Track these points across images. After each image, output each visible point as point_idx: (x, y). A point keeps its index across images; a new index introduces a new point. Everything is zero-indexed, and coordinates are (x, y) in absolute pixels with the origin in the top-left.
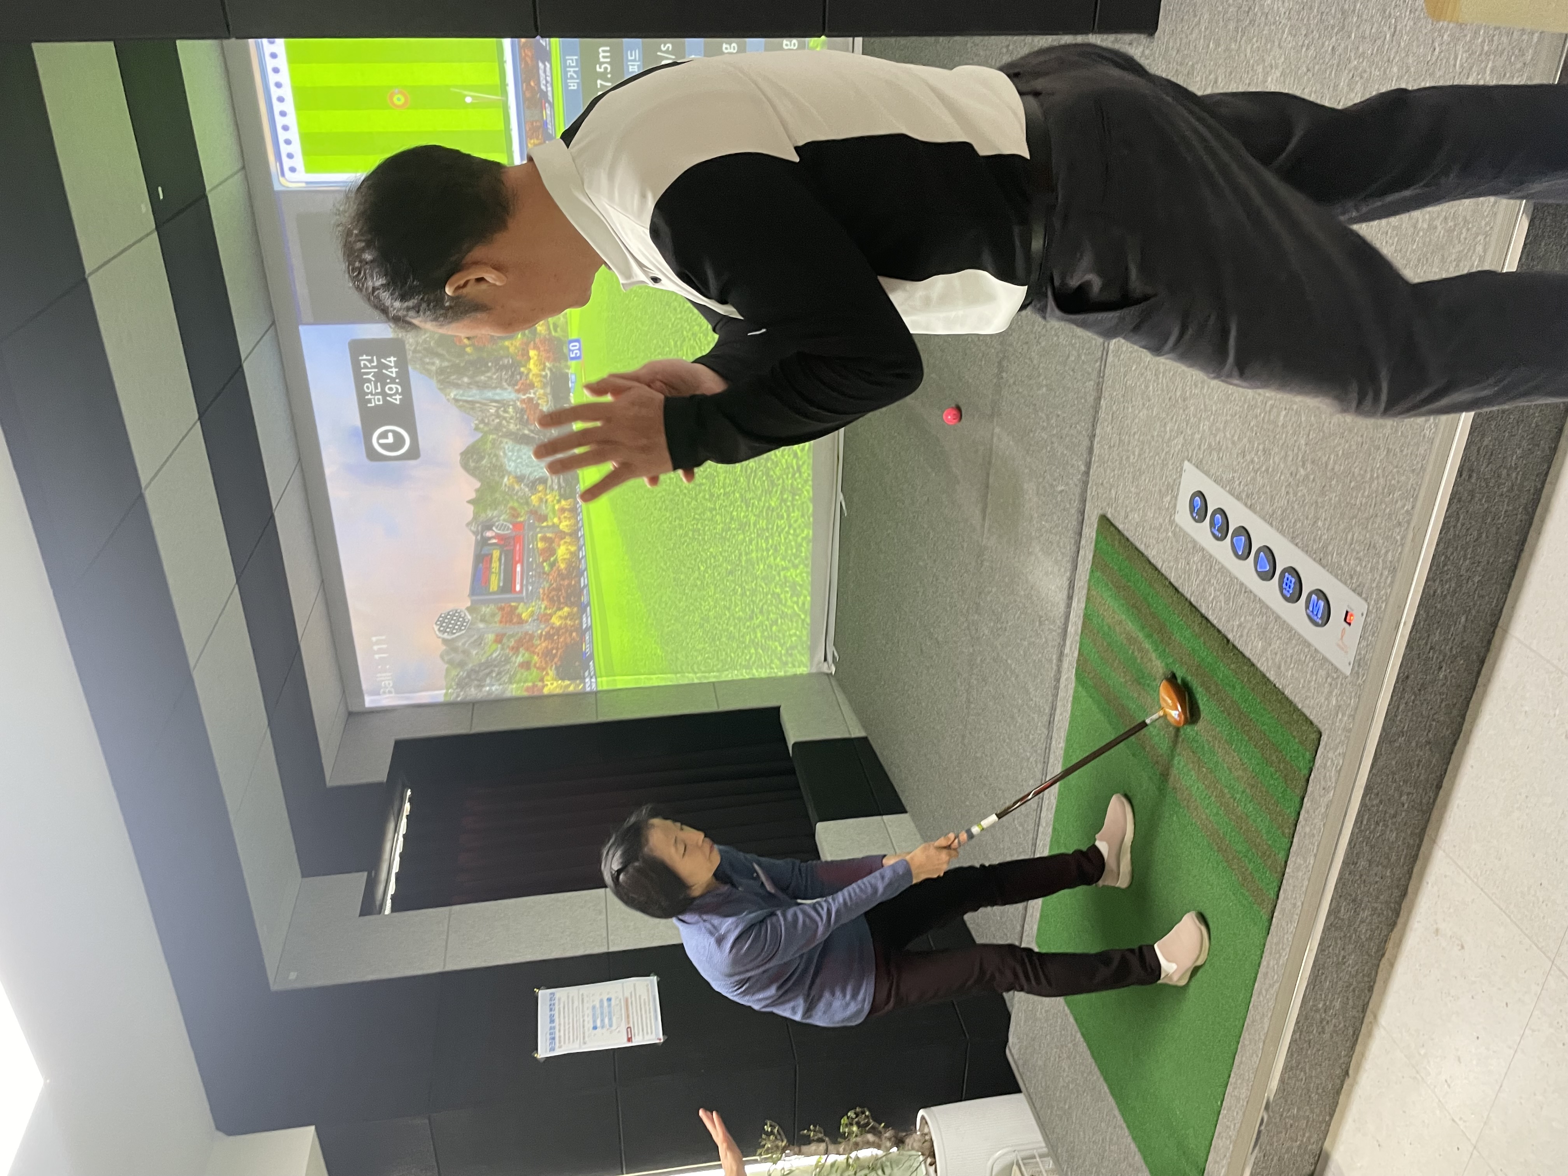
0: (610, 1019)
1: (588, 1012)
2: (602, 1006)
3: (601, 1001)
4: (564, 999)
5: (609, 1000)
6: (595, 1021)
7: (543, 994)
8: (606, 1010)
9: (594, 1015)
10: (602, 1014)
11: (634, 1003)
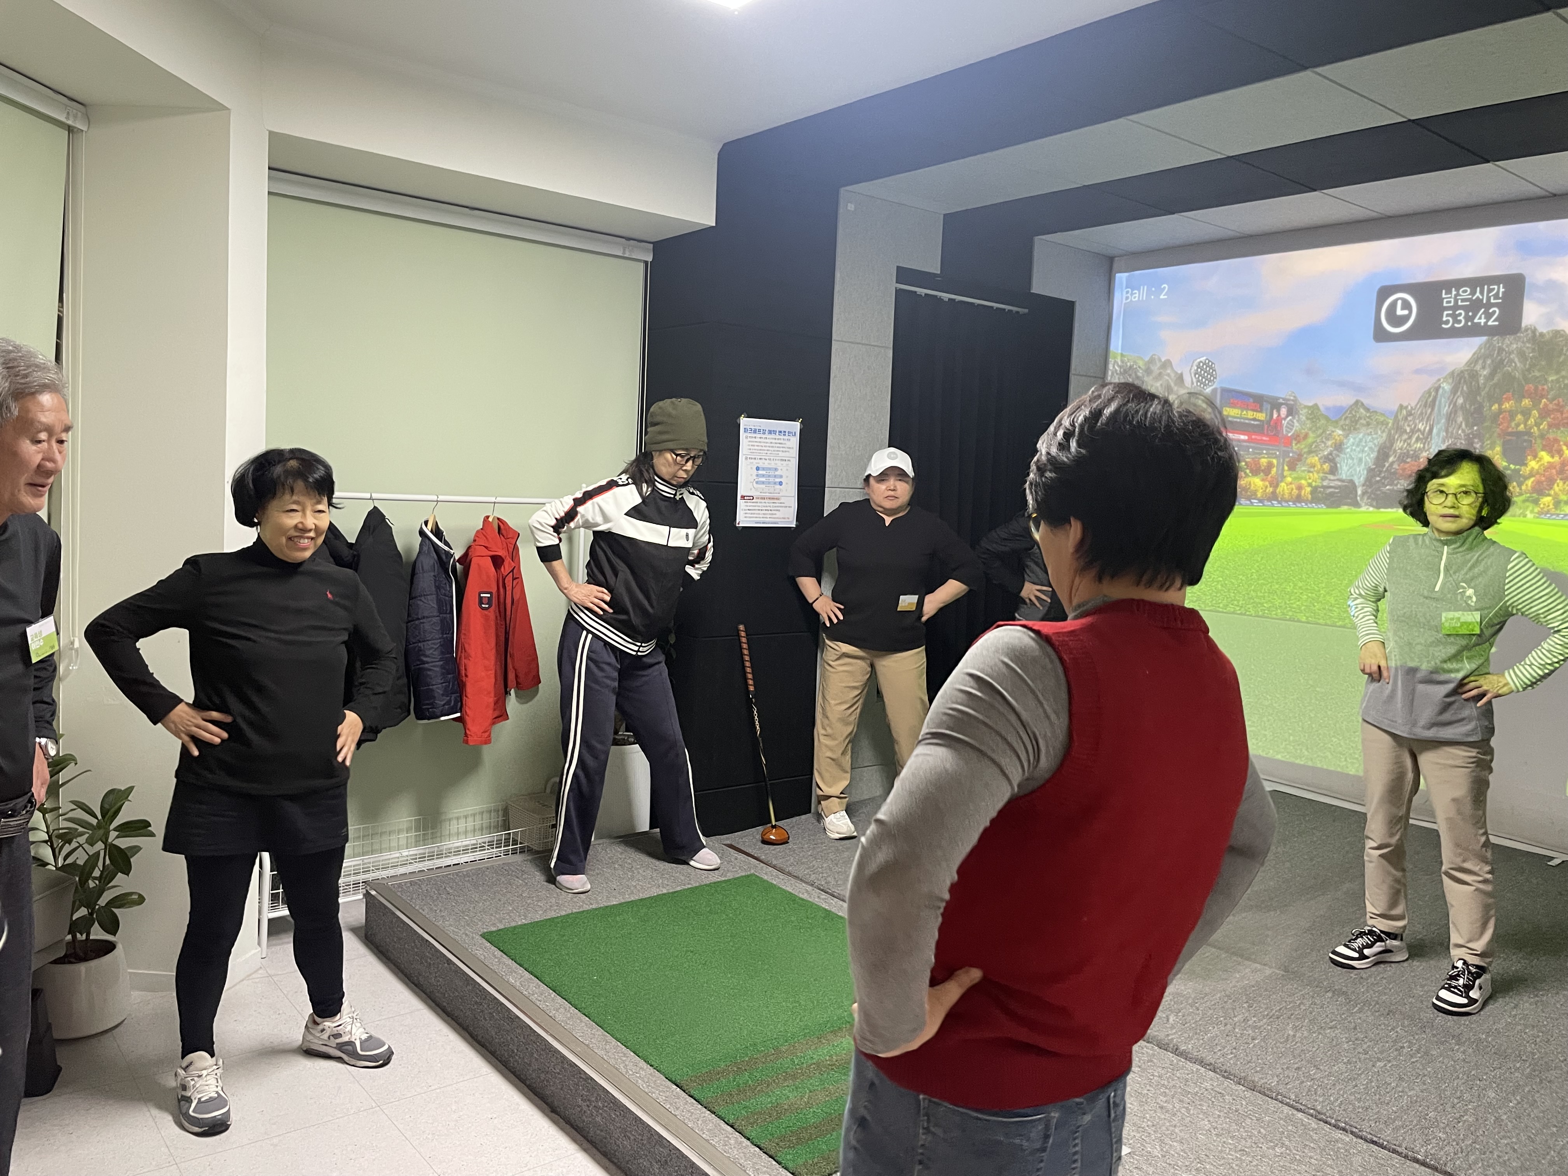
0: (763, 483)
1: (773, 464)
2: (775, 476)
3: (781, 477)
4: (788, 444)
5: (781, 483)
6: (764, 469)
7: (796, 426)
8: (771, 480)
9: (770, 469)
10: (769, 476)
11: (774, 505)
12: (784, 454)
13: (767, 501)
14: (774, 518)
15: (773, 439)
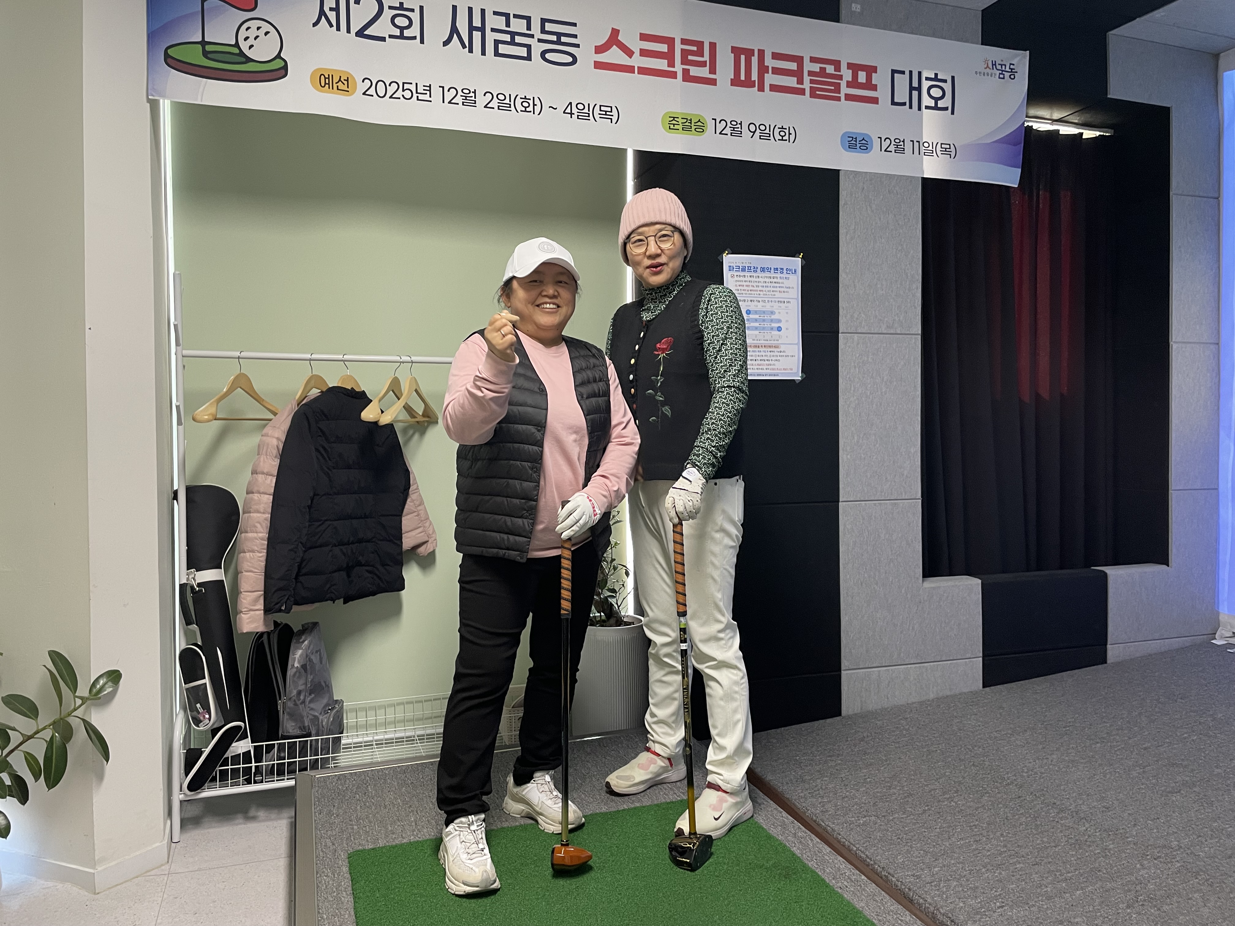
0: (756, 328)
1: (768, 307)
2: (772, 321)
3: (779, 321)
4: (787, 283)
5: (779, 329)
6: (756, 312)
7: (796, 262)
8: (767, 325)
9: (764, 312)
10: (764, 320)
11: (772, 354)
12: (783, 295)
13: (762, 350)
14: (773, 369)
15: (767, 277)
